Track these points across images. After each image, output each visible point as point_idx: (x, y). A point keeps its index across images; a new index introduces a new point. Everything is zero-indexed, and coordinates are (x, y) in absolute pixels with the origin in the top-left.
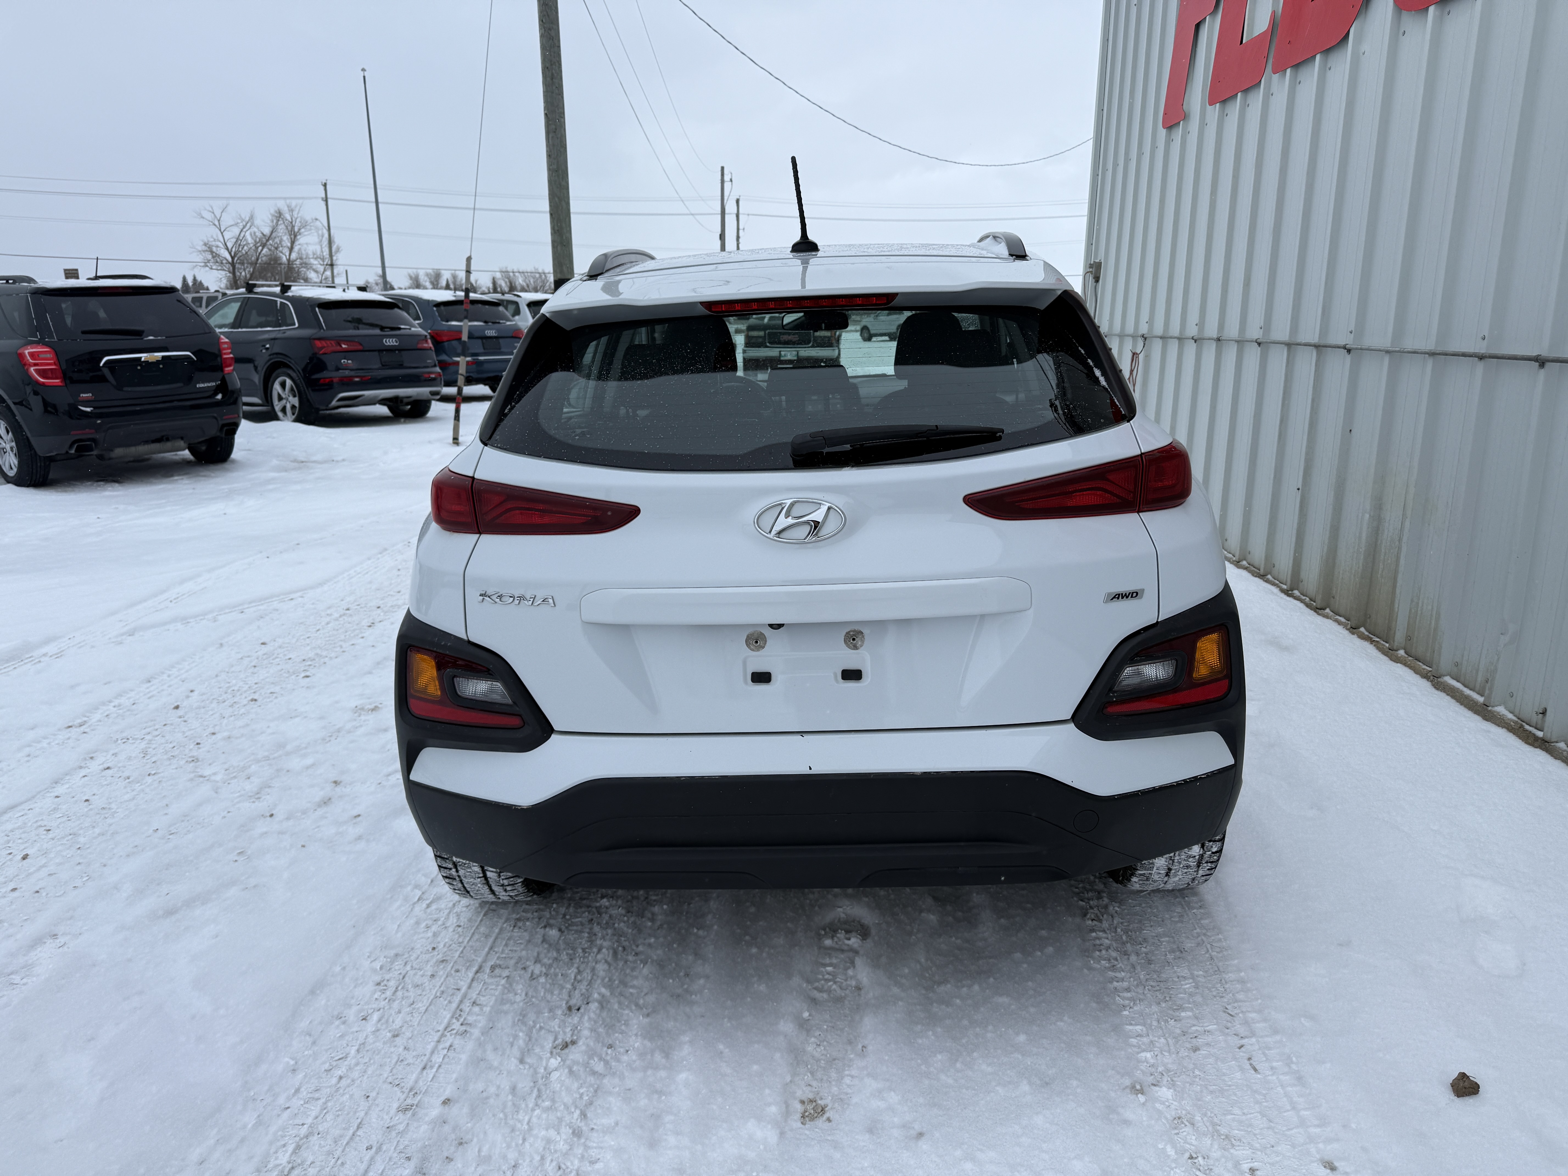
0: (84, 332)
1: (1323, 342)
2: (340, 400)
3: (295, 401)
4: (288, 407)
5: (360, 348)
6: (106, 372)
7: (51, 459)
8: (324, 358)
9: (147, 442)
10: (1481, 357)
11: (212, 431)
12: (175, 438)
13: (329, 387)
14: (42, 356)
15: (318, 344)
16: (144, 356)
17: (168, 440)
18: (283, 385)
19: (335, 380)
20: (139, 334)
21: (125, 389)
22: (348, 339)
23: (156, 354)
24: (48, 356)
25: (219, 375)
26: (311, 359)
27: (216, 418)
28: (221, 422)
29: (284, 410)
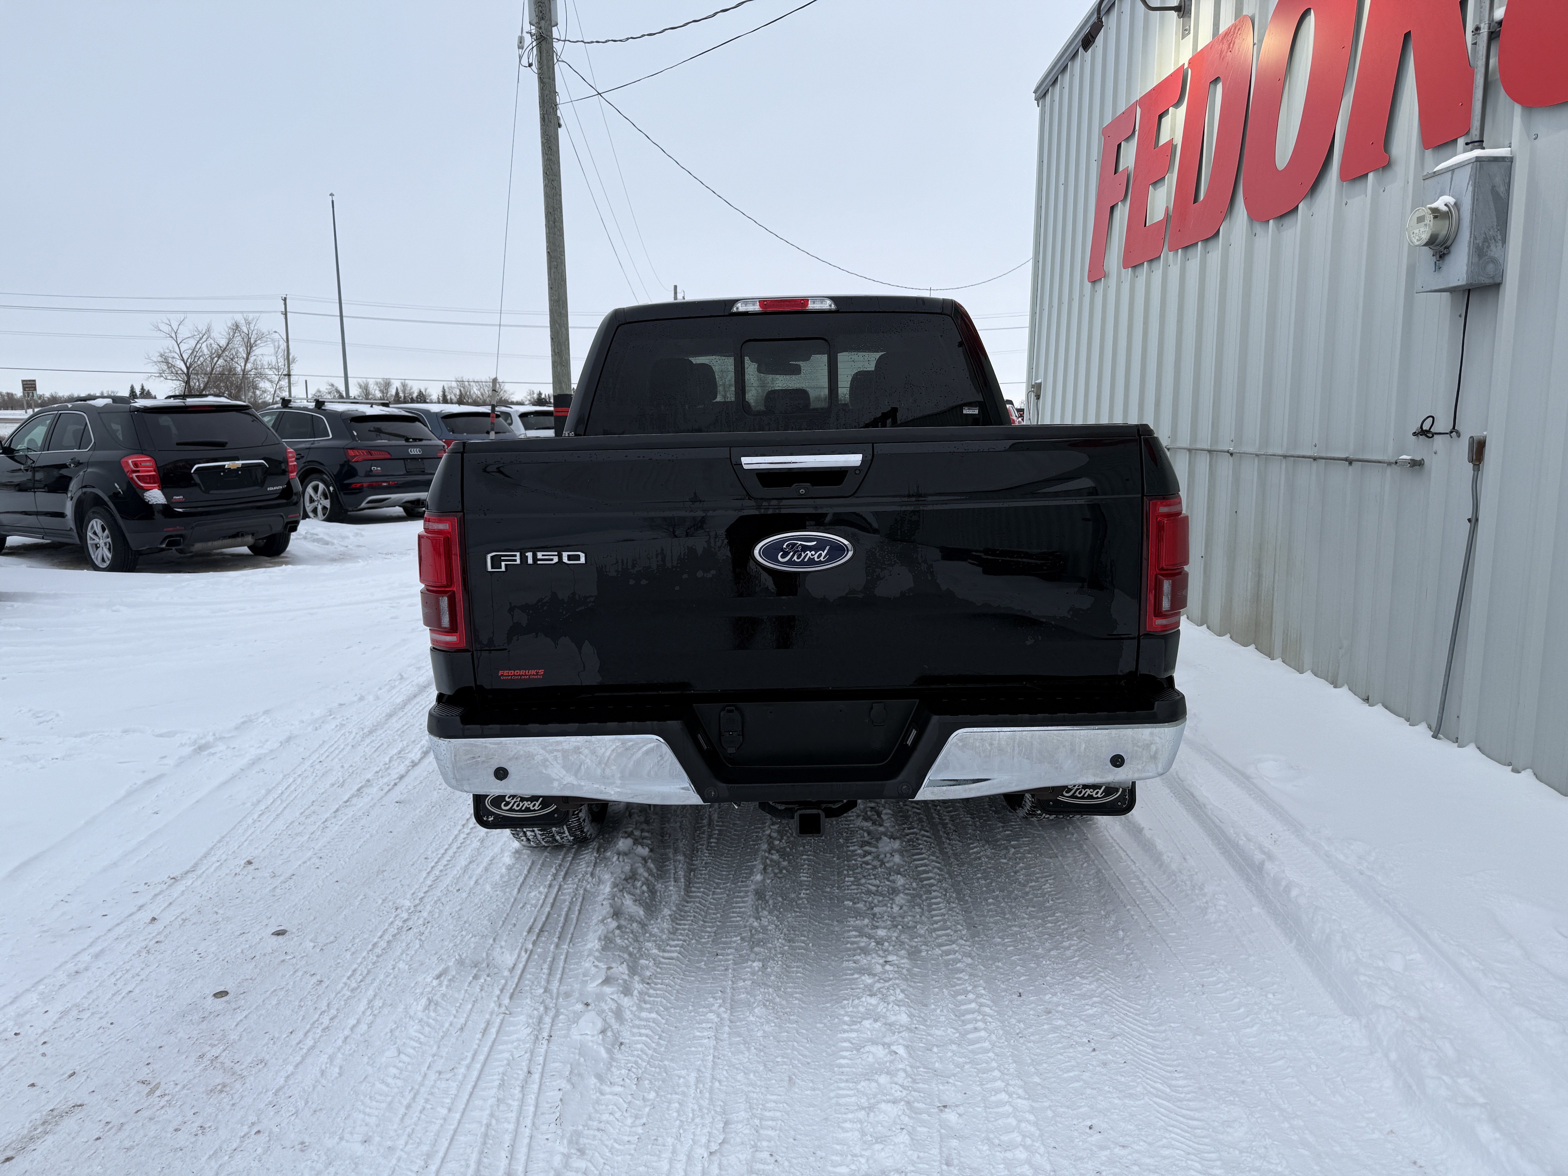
0: (178, 444)
1: (1214, 448)
2: (369, 502)
3: (327, 503)
4: (320, 508)
5: (389, 456)
6: (197, 479)
7: (140, 553)
8: (355, 465)
9: (224, 538)
10: (1315, 459)
11: (278, 528)
12: (248, 534)
13: (359, 491)
14: (143, 464)
15: (351, 453)
16: (227, 464)
17: (243, 535)
18: (316, 489)
19: (365, 485)
20: (222, 445)
21: (211, 492)
22: (380, 448)
23: (237, 462)
24: (148, 464)
25: (284, 479)
26: (342, 466)
27: (282, 516)
28: (286, 520)
29: (315, 511)
